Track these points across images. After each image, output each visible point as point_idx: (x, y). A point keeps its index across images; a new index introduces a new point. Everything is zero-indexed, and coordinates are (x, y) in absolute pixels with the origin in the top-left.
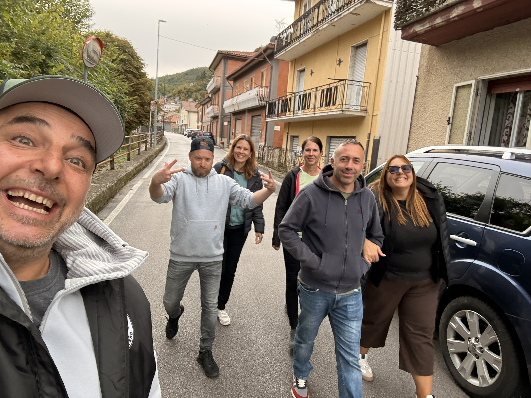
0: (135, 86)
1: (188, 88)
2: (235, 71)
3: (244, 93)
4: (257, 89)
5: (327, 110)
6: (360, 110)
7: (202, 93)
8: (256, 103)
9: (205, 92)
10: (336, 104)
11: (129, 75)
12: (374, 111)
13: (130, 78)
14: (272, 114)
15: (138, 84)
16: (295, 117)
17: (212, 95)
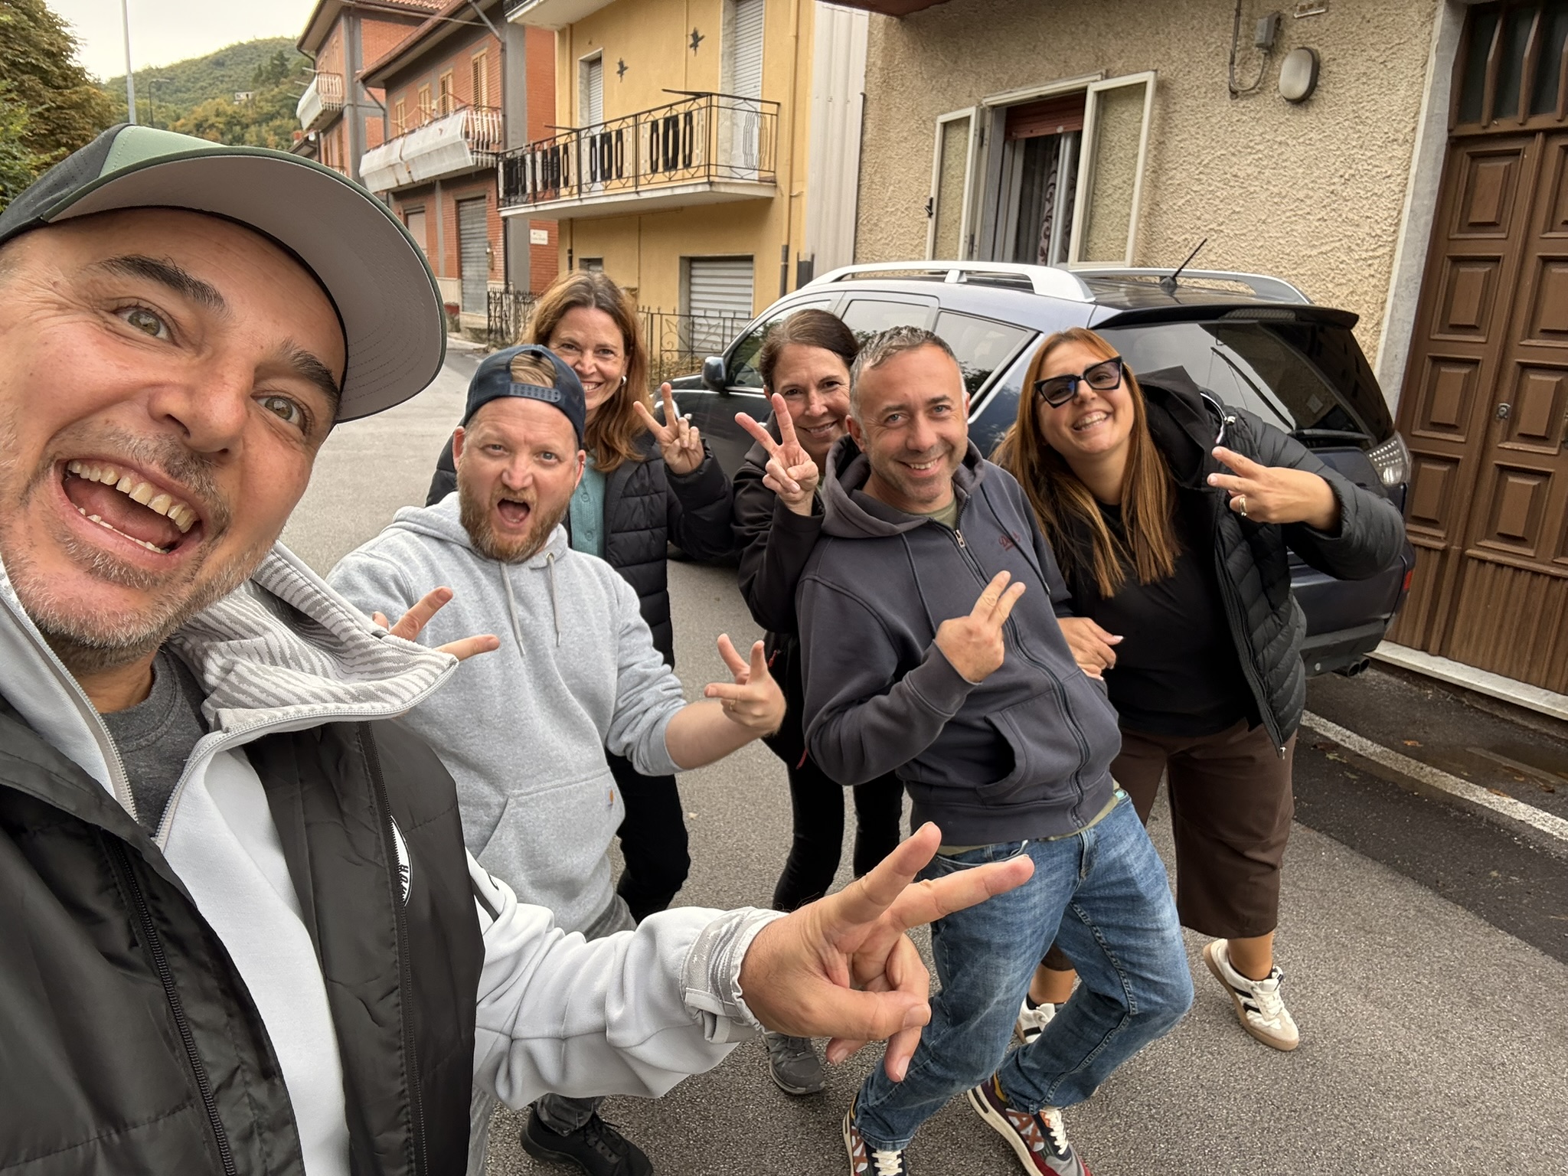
0: (53, 115)
1: (229, 110)
2: (387, 58)
3: (425, 129)
4: (463, 114)
5: (670, 180)
6: (760, 181)
7: (280, 127)
8: (465, 160)
9: (292, 123)
10: (693, 165)
11: (25, 77)
12: (795, 184)
13: (31, 88)
14: (517, 194)
15: (59, 107)
16: (586, 202)
17: (317, 135)
